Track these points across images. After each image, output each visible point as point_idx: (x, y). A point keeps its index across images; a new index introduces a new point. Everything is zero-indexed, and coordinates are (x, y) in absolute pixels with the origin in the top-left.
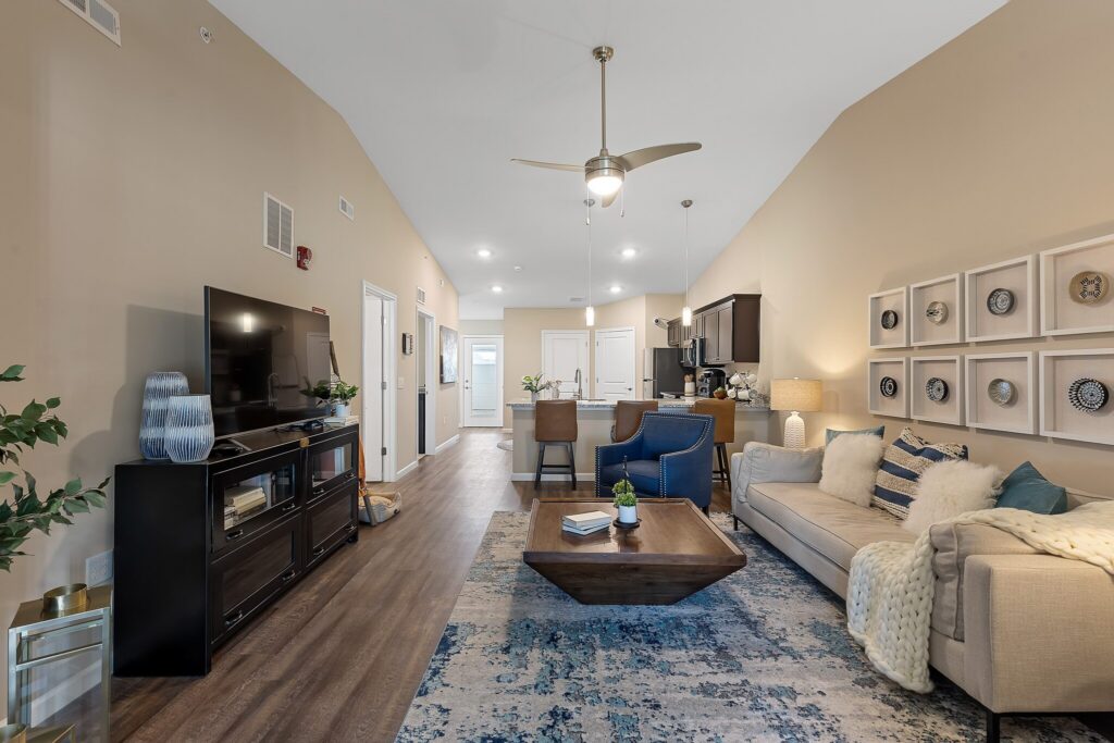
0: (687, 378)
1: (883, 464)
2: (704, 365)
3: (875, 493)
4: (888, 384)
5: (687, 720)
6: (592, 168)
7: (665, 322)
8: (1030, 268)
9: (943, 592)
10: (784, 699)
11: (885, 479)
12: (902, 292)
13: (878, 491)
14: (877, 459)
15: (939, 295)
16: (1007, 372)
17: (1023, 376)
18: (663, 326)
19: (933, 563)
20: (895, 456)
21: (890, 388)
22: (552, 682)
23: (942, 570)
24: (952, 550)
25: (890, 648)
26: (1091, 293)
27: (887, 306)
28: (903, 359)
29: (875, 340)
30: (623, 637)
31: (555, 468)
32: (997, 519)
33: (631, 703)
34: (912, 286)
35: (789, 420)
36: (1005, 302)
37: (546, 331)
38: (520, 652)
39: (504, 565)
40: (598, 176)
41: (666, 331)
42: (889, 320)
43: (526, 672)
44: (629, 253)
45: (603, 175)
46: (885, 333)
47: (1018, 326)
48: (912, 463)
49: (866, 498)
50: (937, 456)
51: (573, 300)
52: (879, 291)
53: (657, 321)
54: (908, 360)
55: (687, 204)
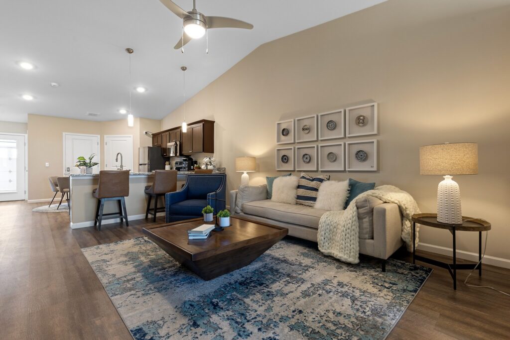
0: (167, 163)
1: (299, 187)
2: (181, 155)
3: (297, 199)
4: (284, 158)
5: (317, 310)
6: (189, 18)
7: (151, 134)
8: (343, 113)
9: (363, 223)
10: (329, 284)
11: (301, 192)
12: (292, 121)
13: (299, 197)
14: (297, 185)
15: (307, 123)
16: (333, 150)
17: (339, 151)
18: (149, 136)
19: (358, 214)
20: (304, 182)
21: (285, 159)
22: (244, 328)
23: (362, 215)
24: (366, 206)
25: (348, 250)
26: (361, 123)
27: (283, 127)
28: (292, 147)
29: (279, 140)
30: (247, 288)
31: (109, 215)
32: (373, 194)
33: (290, 316)
34: (296, 119)
35: (243, 176)
36: (332, 125)
37: (67, 133)
38: (205, 322)
39: (129, 278)
40: (193, 23)
41: (151, 139)
42: (285, 132)
43: (223, 331)
44: (141, 90)
45: (196, 24)
46: (283, 137)
47: (338, 133)
48: (313, 184)
49: (294, 200)
50: (321, 180)
51: (90, 114)
52: (280, 120)
53: (146, 133)
54: (295, 148)
55: (184, 69)
